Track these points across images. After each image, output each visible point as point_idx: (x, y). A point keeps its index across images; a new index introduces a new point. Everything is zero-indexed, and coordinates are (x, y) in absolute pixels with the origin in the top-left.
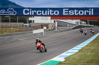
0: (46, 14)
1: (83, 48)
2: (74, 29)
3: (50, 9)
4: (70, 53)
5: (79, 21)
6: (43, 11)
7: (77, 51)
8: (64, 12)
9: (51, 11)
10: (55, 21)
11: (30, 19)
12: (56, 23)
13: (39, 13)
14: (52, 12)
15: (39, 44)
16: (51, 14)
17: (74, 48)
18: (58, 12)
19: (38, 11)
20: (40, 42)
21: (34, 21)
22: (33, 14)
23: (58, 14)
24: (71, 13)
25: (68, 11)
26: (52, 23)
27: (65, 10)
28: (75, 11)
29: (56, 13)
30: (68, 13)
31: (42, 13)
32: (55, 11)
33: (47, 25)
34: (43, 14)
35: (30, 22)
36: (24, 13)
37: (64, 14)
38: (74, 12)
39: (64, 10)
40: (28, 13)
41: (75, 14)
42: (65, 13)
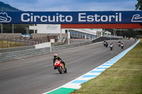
0: (54, 21)
1: (107, 70)
3: (60, 13)
4: (89, 76)
5: (101, 30)
6: (49, 17)
8: (80, 17)
9: (61, 16)
10: (66, 31)
11: (31, 28)
12: (69, 33)
13: (44, 19)
14: (63, 18)
16: (61, 20)
17: (95, 70)
18: (71, 17)
19: (42, 17)
21: (36, 31)
22: (35, 21)
23: (71, 20)
24: (90, 19)
25: (86, 16)
26: (63, 34)
27: (82, 15)
28: (96, 16)
29: (69, 19)
30: (86, 19)
31: (47, 19)
32: (67, 17)
33: (55, 37)
34: (49, 20)
35: (31, 32)
36: (22, 20)
37: (80, 20)
38: (94, 18)
39: (80, 14)
40: (29, 20)
41: (96, 20)
42: (82, 19)
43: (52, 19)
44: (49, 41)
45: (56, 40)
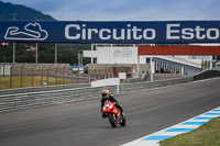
0: (123, 37)
2: (196, 78)
3: (134, 24)
6: (115, 30)
7: (196, 127)
8: (169, 31)
9: (135, 29)
10: (148, 60)
11: (86, 54)
12: (152, 64)
13: (105, 34)
14: (139, 34)
15: (109, 106)
16: (135, 37)
17: (191, 120)
18: (154, 31)
19: (101, 31)
20: (112, 99)
22: (90, 38)
23: (154, 37)
24: (187, 34)
25: (180, 29)
26: (141, 65)
27: (172, 28)
28: (198, 29)
29: (149, 34)
30: (180, 34)
31: (111, 34)
33: (127, 69)
34: (115, 37)
36: (67, 36)
37: (169, 37)
38: (195, 33)
39: (169, 26)
40: (78, 36)
41: (198, 37)
42: (172, 34)
43: (119, 35)
44: (116, 76)
45: (129, 76)
